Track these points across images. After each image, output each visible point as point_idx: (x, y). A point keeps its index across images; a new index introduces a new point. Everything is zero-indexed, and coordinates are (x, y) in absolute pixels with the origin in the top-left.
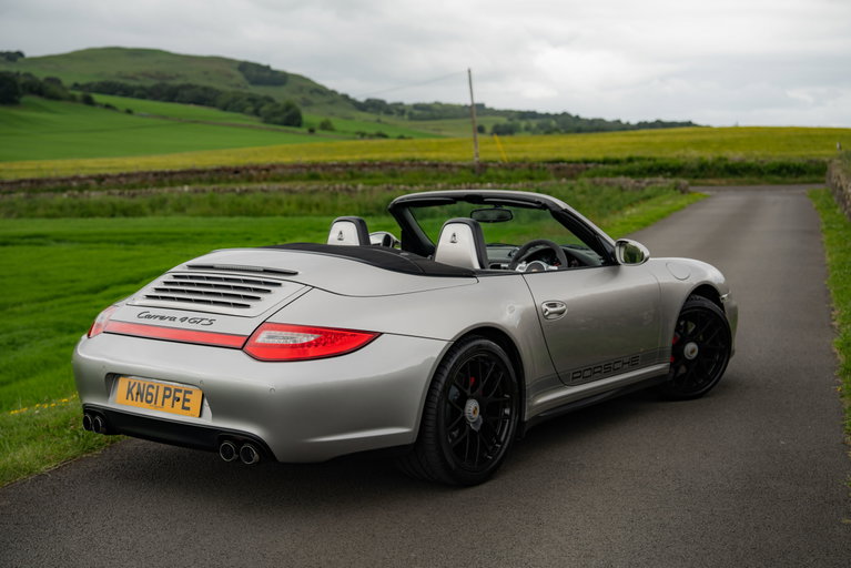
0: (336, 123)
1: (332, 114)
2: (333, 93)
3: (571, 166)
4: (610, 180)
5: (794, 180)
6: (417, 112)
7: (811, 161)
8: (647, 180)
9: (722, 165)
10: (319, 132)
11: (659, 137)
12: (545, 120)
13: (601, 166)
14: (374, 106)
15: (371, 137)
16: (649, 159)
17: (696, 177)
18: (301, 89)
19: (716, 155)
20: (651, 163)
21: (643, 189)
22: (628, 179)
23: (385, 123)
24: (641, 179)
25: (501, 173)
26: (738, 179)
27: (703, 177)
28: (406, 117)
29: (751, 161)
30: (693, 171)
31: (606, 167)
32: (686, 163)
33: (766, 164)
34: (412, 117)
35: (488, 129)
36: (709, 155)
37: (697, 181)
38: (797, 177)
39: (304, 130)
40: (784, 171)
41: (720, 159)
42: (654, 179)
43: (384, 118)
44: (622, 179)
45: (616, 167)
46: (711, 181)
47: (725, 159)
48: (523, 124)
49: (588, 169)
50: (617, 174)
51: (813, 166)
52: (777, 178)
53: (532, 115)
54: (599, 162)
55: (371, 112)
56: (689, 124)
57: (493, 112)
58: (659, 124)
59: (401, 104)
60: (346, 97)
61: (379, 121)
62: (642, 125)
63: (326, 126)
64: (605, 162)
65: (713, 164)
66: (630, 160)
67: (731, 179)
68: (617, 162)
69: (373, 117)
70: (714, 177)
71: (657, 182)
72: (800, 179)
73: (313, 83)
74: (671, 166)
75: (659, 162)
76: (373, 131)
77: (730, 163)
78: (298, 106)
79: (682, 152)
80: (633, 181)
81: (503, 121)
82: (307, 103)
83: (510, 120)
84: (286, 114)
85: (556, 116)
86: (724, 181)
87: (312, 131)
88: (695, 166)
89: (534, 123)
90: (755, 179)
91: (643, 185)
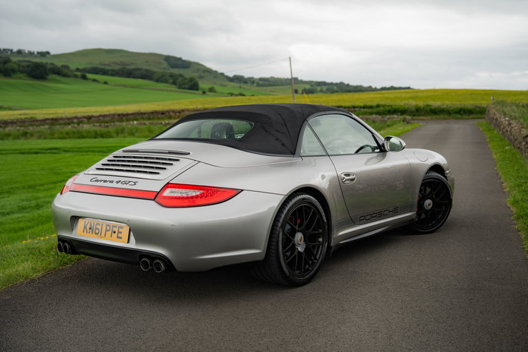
0: (217, 88)
1: (215, 84)
2: (216, 72)
4: (368, 117)
5: (466, 117)
6: (261, 82)
7: (476, 107)
8: (388, 116)
9: (428, 109)
10: (208, 93)
11: (392, 94)
12: (331, 86)
13: (362, 109)
14: (238, 79)
15: (236, 95)
16: (389, 106)
17: (414, 115)
18: (198, 70)
19: (425, 103)
20: (390, 108)
21: (386, 121)
22: (378, 116)
23: (244, 88)
24: (384, 116)
26: (437, 116)
27: (418, 116)
28: (255, 85)
29: (444, 107)
30: (413, 112)
31: (365, 110)
32: (408, 108)
33: (452, 108)
34: (258, 85)
35: (300, 91)
36: (421, 104)
37: (415, 118)
38: (469, 115)
39: (200, 92)
40: (462, 112)
41: (428, 106)
42: (392, 116)
43: (243, 85)
44: (374, 116)
45: (370, 110)
46: (422, 118)
47: (430, 106)
48: (319, 88)
49: (355, 111)
50: (371, 114)
51: (478, 109)
52: (459, 116)
53: (324, 84)
54: (361, 107)
55: (237, 82)
56: (409, 88)
58: (392, 88)
59: (253, 78)
60: (222, 74)
61: (240, 87)
62: (383, 89)
63: (211, 90)
64: (364, 107)
65: (423, 108)
66: (378, 106)
67: (434, 117)
68: (371, 107)
69: (237, 85)
70: (424, 115)
71: (393, 118)
72: (471, 117)
73: (205, 67)
74: (401, 109)
75: (394, 107)
76: (237, 93)
77: (433, 108)
78: (197, 79)
79: (406, 102)
80: (380, 117)
81: (308, 87)
82: (201, 77)
83: (312, 86)
84: (190, 84)
85: (336, 84)
86: (429, 118)
87: (204, 93)
88: (413, 109)
89: (324, 88)
90: (446, 116)
91: (386, 119)
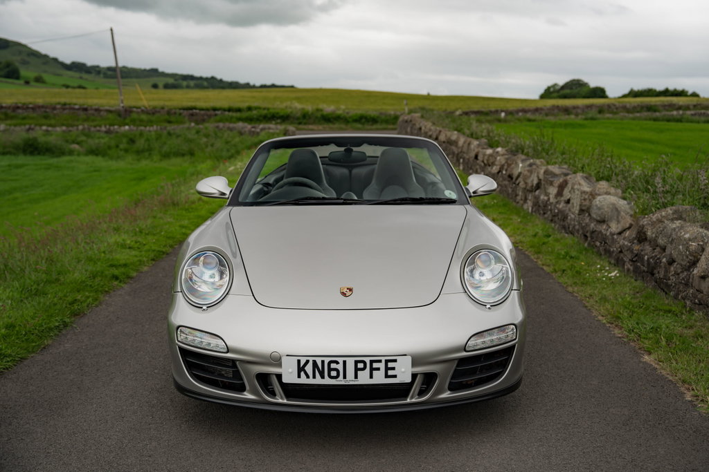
0: (46, 77)
1: (45, 72)
2: (46, 56)
3: (202, 112)
4: (231, 125)
5: (369, 127)
6: (110, 73)
7: (381, 114)
8: (261, 126)
9: (319, 115)
10: (33, 83)
11: (272, 94)
12: (199, 82)
13: (227, 113)
14: (78, 67)
15: (74, 88)
16: (264, 109)
17: (300, 123)
18: (20, 53)
19: (315, 107)
20: (266, 112)
21: (258, 134)
22: (246, 124)
23: (86, 79)
24: (257, 125)
25: (144, 117)
26: (331, 125)
27: (305, 124)
28: (102, 75)
29: (339, 112)
30: (298, 119)
31: (231, 114)
32: (291, 112)
33: (350, 114)
34: (106, 76)
35: (161, 85)
36: (309, 108)
37: (301, 126)
38: (372, 125)
39: (22, 82)
40: (363, 120)
41: (318, 110)
42: (267, 126)
43: (85, 76)
44: (240, 124)
45: (238, 115)
46: (311, 127)
47: (321, 110)
48: (185, 83)
49: (216, 115)
50: (240, 119)
51: (383, 117)
52: (359, 126)
53: (191, 78)
54: (225, 110)
55: (76, 71)
56: (292, 87)
57: (164, 75)
58: (273, 86)
59: (98, 67)
60: (55, 60)
61: (81, 78)
62: (263, 87)
63: (39, 80)
64: (230, 110)
65: (312, 114)
66: (249, 109)
67: (326, 126)
68: (239, 110)
69: (77, 75)
70: (313, 123)
71: (269, 128)
72: (374, 127)
73: (30, 49)
74: (282, 114)
75: (271, 111)
76: (76, 85)
77: (325, 113)
78: (17, 64)
79: (288, 103)
80: (249, 126)
81: (171, 81)
82: (25, 63)
83: (176, 80)
84: (7, 69)
85: (207, 79)
86: (321, 127)
87: (27, 83)
88: (299, 115)
89: (192, 83)
90: (343, 126)
91: (258, 130)
